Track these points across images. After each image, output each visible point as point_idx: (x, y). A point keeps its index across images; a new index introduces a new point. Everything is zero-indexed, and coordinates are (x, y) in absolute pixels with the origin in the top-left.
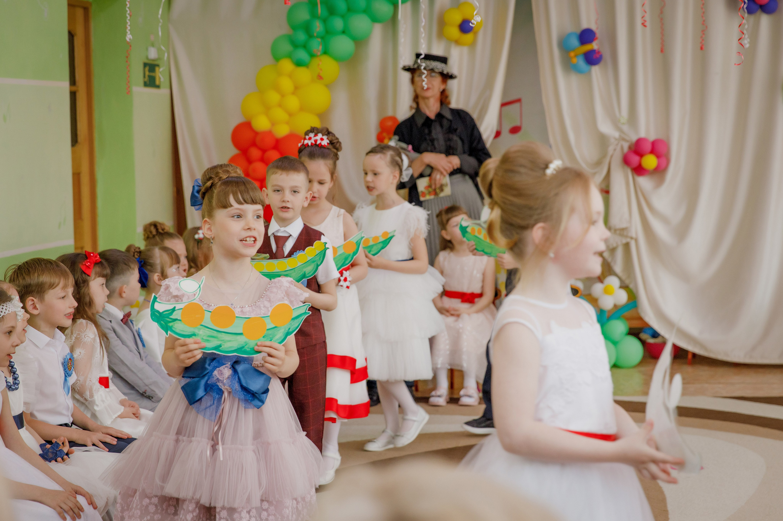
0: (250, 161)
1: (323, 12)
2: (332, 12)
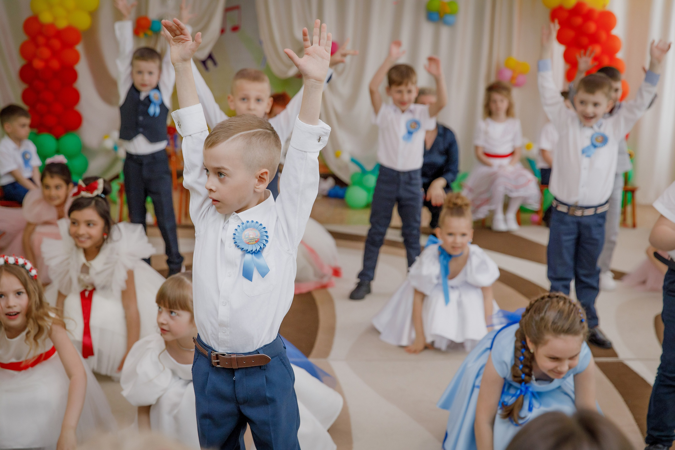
0: (37, 46)
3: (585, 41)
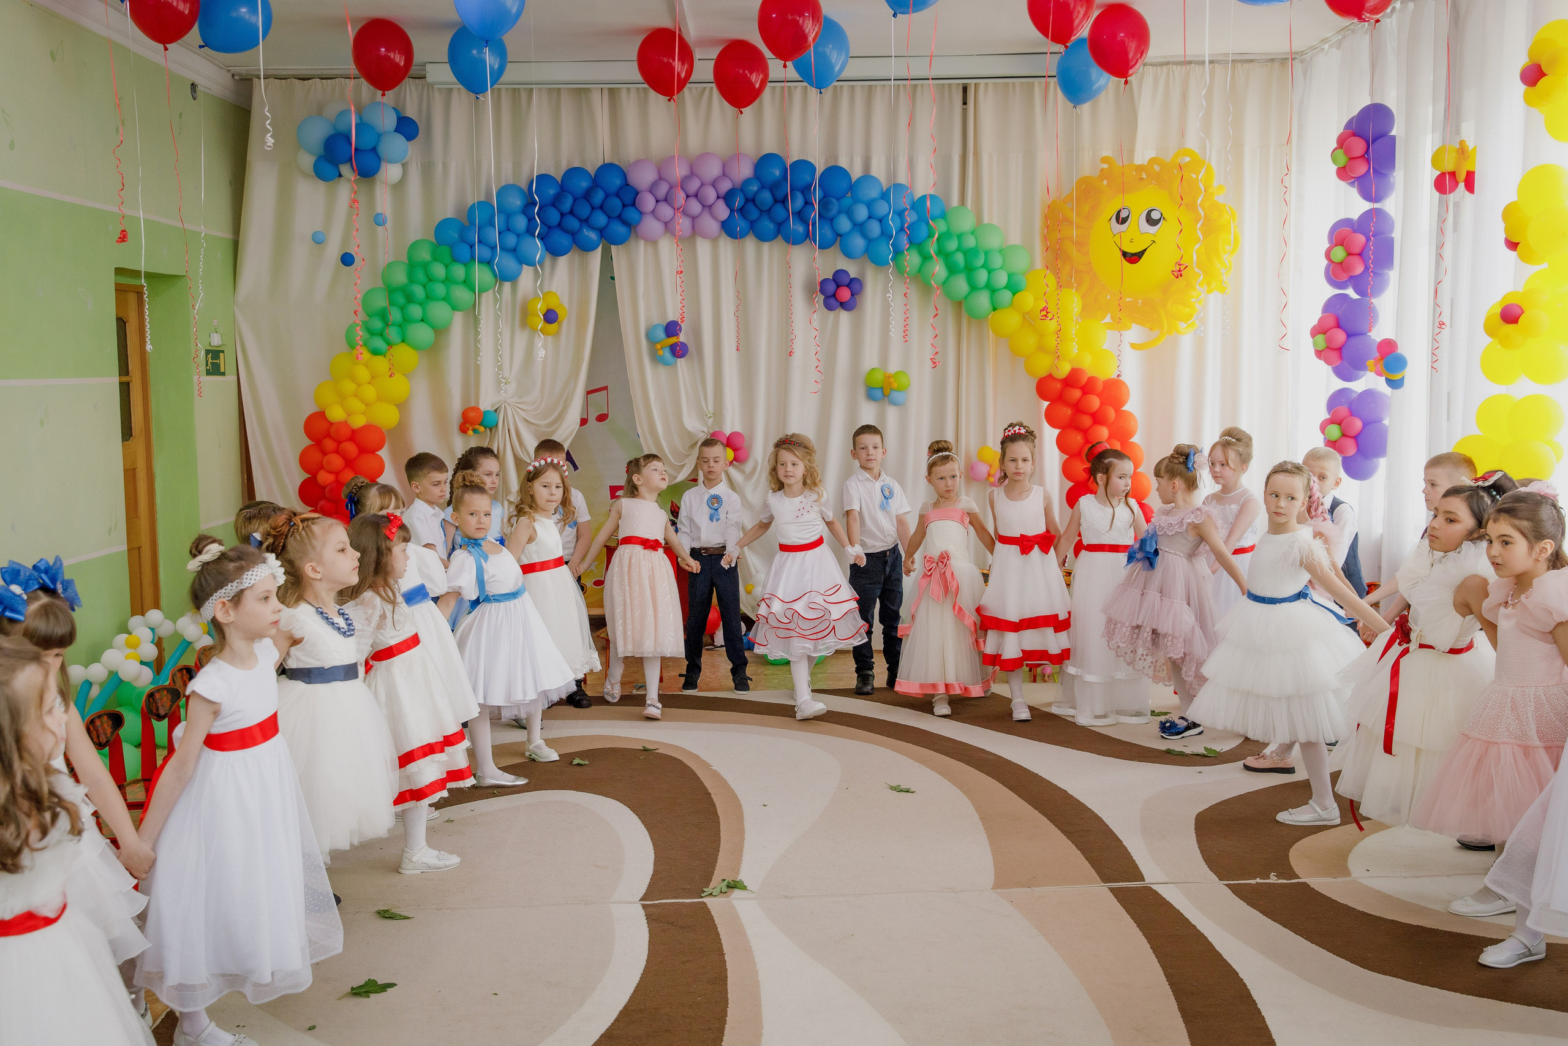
0: (324, 453)
1: (400, 299)
2: (410, 299)
3: (1087, 421)
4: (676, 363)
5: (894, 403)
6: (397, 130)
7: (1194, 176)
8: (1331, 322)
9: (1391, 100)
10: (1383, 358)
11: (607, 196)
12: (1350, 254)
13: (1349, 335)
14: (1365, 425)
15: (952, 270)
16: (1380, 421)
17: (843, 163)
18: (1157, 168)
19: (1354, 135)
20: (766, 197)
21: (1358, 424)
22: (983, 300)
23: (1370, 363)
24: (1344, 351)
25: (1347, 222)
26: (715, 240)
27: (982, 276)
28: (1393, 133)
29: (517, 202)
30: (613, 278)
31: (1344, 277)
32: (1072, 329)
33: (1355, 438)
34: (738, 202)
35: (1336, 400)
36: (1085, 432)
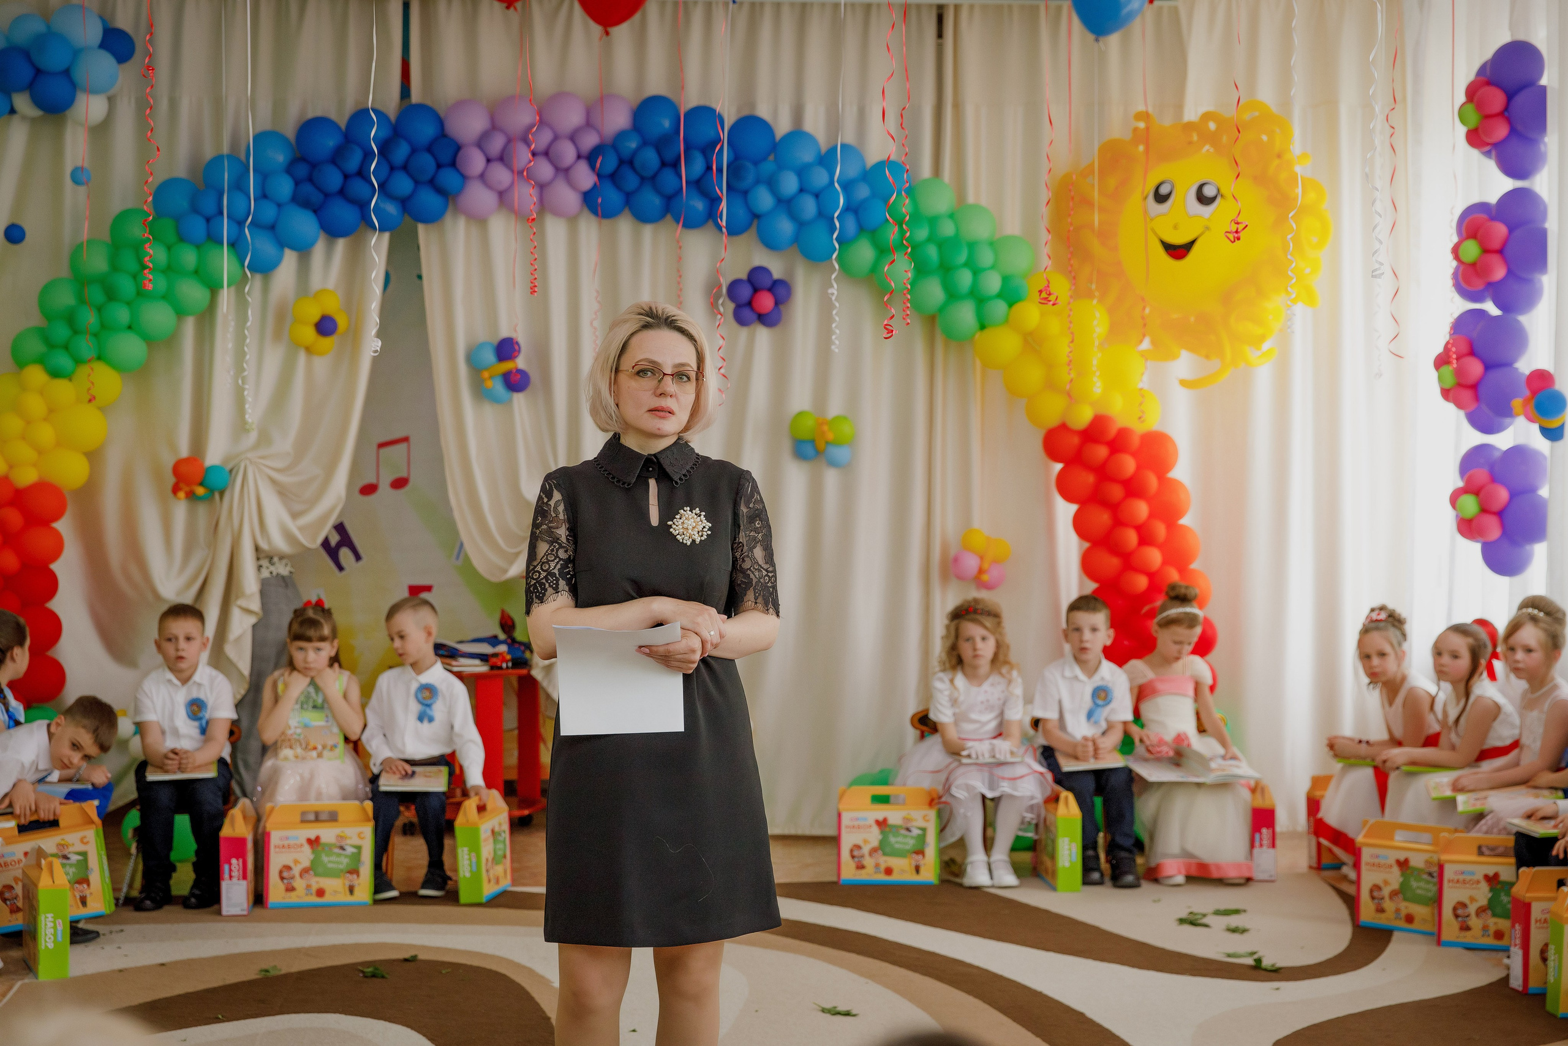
1: (96, 294)
2: (111, 295)
3: (1116, 492)
4: (510, 401)
5: (833, 463)
6: (103, 45)
7: (1265, 138)
8: (1464, 348)
9: (1540, 38)
10: (1534, 393)
11: (414, 151)
12: (1486, 251)
13: (1488, 367)
14: (1513, 495)
15: (921, 270)
16: (1532, 490)
17: (763, 111)
18: (1212, 126)
19: (1488, 83)
20: (650, 158)
21: (1503, 494)
22: (965, 315)
23: (1517, 403)
24: (1482, 389)
25: (1482, 207)
26: (572, 220)
27: (965, 279)
28: (1544, 81)
29: (279, 157)
30: (420, 277)
31: (1479, 285)
32: (1096, 358)
33: (1500, 514)
34: (610, 163)
35: (1472, 460)
36: (1114, 508)
